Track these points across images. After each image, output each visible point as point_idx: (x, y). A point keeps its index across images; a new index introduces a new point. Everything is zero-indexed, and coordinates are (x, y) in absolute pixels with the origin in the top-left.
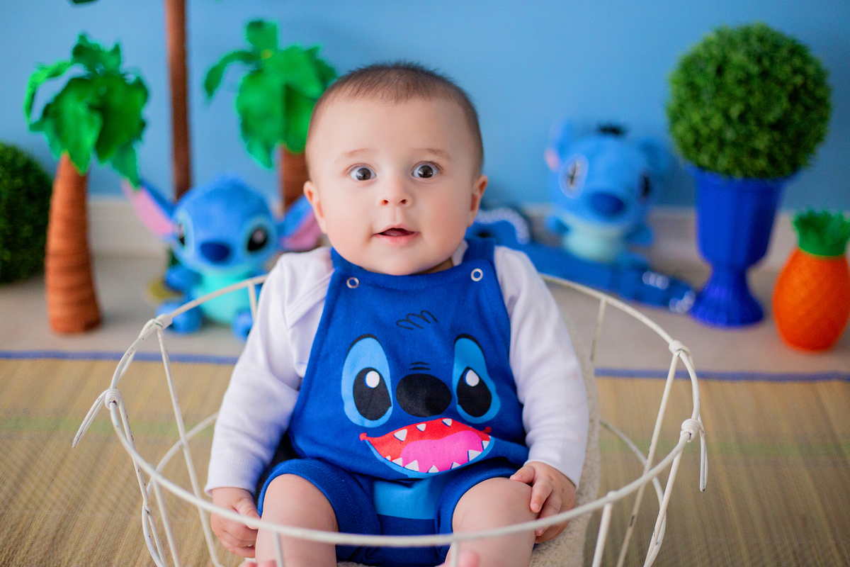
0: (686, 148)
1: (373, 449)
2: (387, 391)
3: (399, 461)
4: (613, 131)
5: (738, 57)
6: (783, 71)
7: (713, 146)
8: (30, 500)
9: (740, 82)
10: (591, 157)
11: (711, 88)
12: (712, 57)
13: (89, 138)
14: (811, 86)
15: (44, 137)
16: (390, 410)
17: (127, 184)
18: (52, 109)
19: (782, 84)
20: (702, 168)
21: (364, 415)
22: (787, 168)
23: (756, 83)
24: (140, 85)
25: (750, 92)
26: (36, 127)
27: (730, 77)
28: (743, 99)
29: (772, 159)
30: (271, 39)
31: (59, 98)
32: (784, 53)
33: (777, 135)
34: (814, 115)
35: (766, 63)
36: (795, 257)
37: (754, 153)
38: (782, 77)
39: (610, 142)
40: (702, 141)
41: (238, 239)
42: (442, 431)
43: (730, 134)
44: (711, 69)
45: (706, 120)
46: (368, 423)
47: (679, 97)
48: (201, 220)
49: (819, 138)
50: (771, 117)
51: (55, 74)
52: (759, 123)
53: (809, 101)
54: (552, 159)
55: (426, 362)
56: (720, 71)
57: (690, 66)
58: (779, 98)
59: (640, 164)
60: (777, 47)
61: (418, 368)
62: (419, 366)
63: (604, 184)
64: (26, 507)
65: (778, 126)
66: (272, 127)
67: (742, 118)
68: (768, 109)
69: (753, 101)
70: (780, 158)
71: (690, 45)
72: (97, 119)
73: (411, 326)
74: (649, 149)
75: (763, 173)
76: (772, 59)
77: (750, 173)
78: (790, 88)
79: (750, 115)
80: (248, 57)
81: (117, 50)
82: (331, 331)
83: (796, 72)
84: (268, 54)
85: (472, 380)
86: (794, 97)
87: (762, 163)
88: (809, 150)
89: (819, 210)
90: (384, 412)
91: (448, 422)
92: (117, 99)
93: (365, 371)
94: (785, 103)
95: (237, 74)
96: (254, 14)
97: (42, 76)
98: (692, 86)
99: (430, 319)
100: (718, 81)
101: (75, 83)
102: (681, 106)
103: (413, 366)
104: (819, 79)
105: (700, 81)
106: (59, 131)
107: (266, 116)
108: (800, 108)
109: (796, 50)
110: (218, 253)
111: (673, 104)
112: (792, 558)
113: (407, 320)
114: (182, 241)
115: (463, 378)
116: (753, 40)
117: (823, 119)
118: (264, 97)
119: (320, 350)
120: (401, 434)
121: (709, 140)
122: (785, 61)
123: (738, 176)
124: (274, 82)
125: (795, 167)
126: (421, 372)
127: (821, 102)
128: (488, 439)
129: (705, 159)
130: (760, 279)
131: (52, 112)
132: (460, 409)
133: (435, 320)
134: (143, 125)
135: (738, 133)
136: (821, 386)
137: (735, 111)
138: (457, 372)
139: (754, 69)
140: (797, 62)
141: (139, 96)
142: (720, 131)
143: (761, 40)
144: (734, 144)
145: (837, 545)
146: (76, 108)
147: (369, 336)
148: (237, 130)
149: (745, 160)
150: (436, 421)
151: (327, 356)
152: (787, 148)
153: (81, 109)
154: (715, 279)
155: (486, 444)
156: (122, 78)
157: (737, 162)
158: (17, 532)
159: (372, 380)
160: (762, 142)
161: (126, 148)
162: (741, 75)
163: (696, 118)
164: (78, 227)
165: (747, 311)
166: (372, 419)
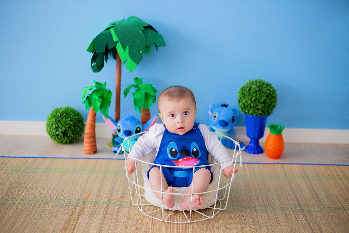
0: (242, 108)
1: (175, 164)
2: (177, 152)
4: (225, 106)
5: (254, 87)
7: (249, 108)
8: (90, 185)
9: (254, 92)
10: (219, 112)
11: (248, 94)
12: (248, 86)
13: (99, 104)
14: (271, 93)
15: (85, 105)
16: (178, 155)
17: (104, 117)
18: (89, 98)
19: (265, 93)
20: (246, 113)
21: (173, 157)
22: (266, 113)
23: (258, 93)
24: (110, 92)
25: (257, 95)
26: (84, 102)
27: (252, 91)
28: (254, 96)
29: (263, 111)
30: (141, 82)
31: (91, 95)
32: (265, 85)
33: (263, 105)
34: (272, 100)
35: (260, 88)
36: (270, 135)
37: (258, 109)
38: (264, 91)
39: (224, 108)
40: (246, 106)
41: (134, 130)
42: (189, 159)
43: (252, 105)
44: (248, 89)
45: (246, 102)
46: (173, 158)
47: (240, 96)
48: (124, 126)
49: (274, 106)
50: (262, 101)
51: (91, 89)
52: (259, 102)
53: (271, 97)
54: (210, 113)
55: (185, 146)
56: (249, 90)
57: (243, 89)
58: (264, 96)
59: (232, 114)
60: (263, 84)
63: (222, 118)
64: (90, 186)
65: (264, 102)
66: (141, 103)
67: (255, 100)
68: (261, 99)
69: (257, 97)
70: (264, 110)
71: (243, 84)
72: (101, 100)
74: (234, 110)
75: (261, 114)
76: (262, 87)
77: (257, 114)
78: (266, 94)
79: (257, 100)
80: (135, 86)
81: (105, 84)
82: (164, 140)
83: (268, 90)
84: (140, 86)
85: (195, 150)
86: (267, 96)
87: (260, 112)
88: (272, 110)
89: (275, 124)
91: (190, 157)
92: (105, 96)
93: (172, 148)
94: (265, 98)
95: (133, 90)
96: (136, 77)
97: (88, 90)
98: (243, 94)
99: (186, 138)
100: (249, 92)
101: (95, 91)
102: (241, 98)
104: (274, 92)
105: (245, 92)
106: (90, 104)
107: (141, 100)
108: (269, 99)
109: (268, 85)
110: (128, 133)
111: (239, 98)
112: (265, 195)
113: (181, 139)
114: (119, 131)
115: (193, 150)
116: (258, 83)
117: (276, 102)
118: (140, 96)
119: (162, 144)
120: (180, 160)
121: (247, 106)
122: (265, 88)
123: (255, 115)
124: (143, 92)
125: (269, 114)
126: (184, 148)
127: (274, 97)
128: (198, 161)
129: (247, 111)
130: (262, 141)
131: (89, 99)
132: (192, 156)
134: (110, 102)
135: (254, 104)
136: (276, 165)
137: (253, 99)
138: (192, 148)
139: (258, 89)
140: (268, 88)
141: (110, 95)
142: (250, 104)
143: (260, 83)
144: (253, 107)
145: (275, 193)
146: (95, 97)
147: (173, 141)
148: (133, 104)
149: (256, 111)
150: (188, 157)
151: (164, 145)
152: (266, 108)
153: (97, 97)
154: (251, 142)
155: (198, 162)
156: (106, 90)
158: (89, 190)
159: (174, 150)
160: (260, 107)
161: (106, 107)
162: (255, 91)
163: (244, 101)
164: (93, 127)
165: (259, 150)
166: (174, 157)
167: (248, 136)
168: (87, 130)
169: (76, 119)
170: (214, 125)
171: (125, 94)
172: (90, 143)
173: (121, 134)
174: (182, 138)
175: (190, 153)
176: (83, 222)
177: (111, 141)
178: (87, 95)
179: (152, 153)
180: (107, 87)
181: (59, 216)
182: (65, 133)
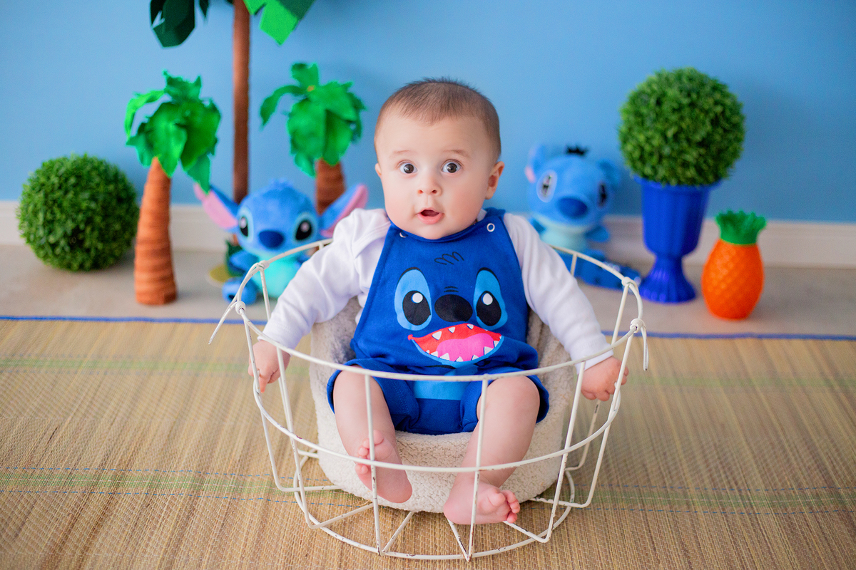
0: (633, 161)
1: (417, 346)
2: (428, 305)
3: (435, 354)
4: (577, 151)
5: (672, 92)
6: (707, 103)
7: (655, 160)
8: (145, 413)
9: (674, 110)
10: (560, 172)
11: (653, 116)
12: (653, 91)
13: (177, 149)
14: (728, 113)
15: (137, 151)
16: (430, 317)
17: (197, 188)
18: (147, 128)
19: (707, 112)
20: (646, 177)
21: (411, 322)
22: (711, 178)
23: (686, 111)
24: (214, 109)
25: (682, 118)
26: (132, 141)
27: (666, 107)
28: (676, 123)
29: (699, 171)
30: (313, 76)
31: (152, 119)
32: (708, 89)
33: (702, 151)
34: (731, 136)
35: (694, 96)
36: (719, 245)
37: (685, 165)
38: (706, 107)
39: (575, 159)
40: (646, 156)
41: (290, 230)
42: (466, 334)
43: (667, 151)
44: (653, 101)
45: (648, 140)
46: (415, 328)
47: (628, 121)
48: (259, 215)
49: (735, 154)
50: (698, 138)
51: (151, 100)
52: (689, 141)
53: (727, 126)
54: (530, 174)
55: (456, 286)
56: (659, 103)
57: (637, 99)
58: (704, 123)
59: (598, 177)
60: (702, 84)
61: (451, 291)
62: (451, 289)
63: (569, 192)
64: (143, 417)
65: (703, 144)
66: (315, 145)
67: (676, 136)
68: (695, 131)
69: (684, 125)
70: (704, 167)
71: (639, 84)
72: (183, 134)
73: (445, 262)
74: (605, 166)
75: (693, 180)
76: (698, 93)
77: (683, 180)
78: (712, 115)
79: (682, 136)
80: (296, 91)
81: (198, 83)
82: (387, 265)
83: (716, 103)
84: (311, 88)
85: (488, 300)
86: (715, 122)
87: (691, 173)
88: (728, 164)
89: (736, 211)
90: (426, 320)
91: (471, 326)
92: (198, 120)
93: (413, 293)
94: (709, 127)
95: (289, 103)
96: (298, 60)
97: (141, 102)
98: (638, 114)
99: (458, 257)
100: (657, 109)
101: (165, 107)
102: (630, 129)
103: (446, 290)
104: (735, 109)
105: (644, 110)
106: (150, 146)
107: (312, 134)
108: (720, 131)
109: (716, 88)
110: (273, 240)
111: (624, 129)
112: (713, 448)
113: (442, 259)
114: (245, 231)
115: (481, 298)
116: (685, 80)
117: (739, 140)
118: (309, 120)
119: (380, 278)
120: (437, 335)
121: (651, 154)
122: (708, 95)
123: (673, 182)
124: (319, 109)
125: (718, 178)
126: (452, 294)
127: (736, 126)
128: (498, 340)
129: (648, 171)
130: (694, 263)
131: (146, 131)
132: (478, 320)
133: (463, 259)
134: (216, 141)
135: (673, 149)
136: (738, 342)
137: (670, 133)
138: (477, 294)
139: (685, 101)
140: (718, 96)
141: (215, 118)
142: (660, 148)
143: (691, 79)
144: (670, 157)
145: (747, 441)
146: (167, 126)
147: (415, 268)
148: (289, 146)
149: (679, 170)
150: (463, 326)
151: (384, 283)
152: (711, 162)
153: (172, 127)
154: (657, 266)
155: (496, 343)
156: (201, 104)
157: (673, 171)
158: (140, 433)
159: (417, 298)
160: (691, 156)
161: (202, 159)
162: (675, 105)
163: (642, 138)
164: (163, 219)
165: (682, 292)
166: (417, 324)
167: (650, 245)
168: (144, 229)
169: (110, 194)
170: (546, 212)
171: (265, 114)
172: (155, 269)
173: (250, 243)
174: (445, 257)
175: (471, 309)
176: (106, 558)
177: (221, 260)
178: (142, 118)
179: (343, 314)
180: (205, 94)
181: (27, 533)
182: (75, 240)
